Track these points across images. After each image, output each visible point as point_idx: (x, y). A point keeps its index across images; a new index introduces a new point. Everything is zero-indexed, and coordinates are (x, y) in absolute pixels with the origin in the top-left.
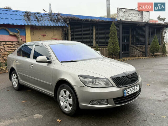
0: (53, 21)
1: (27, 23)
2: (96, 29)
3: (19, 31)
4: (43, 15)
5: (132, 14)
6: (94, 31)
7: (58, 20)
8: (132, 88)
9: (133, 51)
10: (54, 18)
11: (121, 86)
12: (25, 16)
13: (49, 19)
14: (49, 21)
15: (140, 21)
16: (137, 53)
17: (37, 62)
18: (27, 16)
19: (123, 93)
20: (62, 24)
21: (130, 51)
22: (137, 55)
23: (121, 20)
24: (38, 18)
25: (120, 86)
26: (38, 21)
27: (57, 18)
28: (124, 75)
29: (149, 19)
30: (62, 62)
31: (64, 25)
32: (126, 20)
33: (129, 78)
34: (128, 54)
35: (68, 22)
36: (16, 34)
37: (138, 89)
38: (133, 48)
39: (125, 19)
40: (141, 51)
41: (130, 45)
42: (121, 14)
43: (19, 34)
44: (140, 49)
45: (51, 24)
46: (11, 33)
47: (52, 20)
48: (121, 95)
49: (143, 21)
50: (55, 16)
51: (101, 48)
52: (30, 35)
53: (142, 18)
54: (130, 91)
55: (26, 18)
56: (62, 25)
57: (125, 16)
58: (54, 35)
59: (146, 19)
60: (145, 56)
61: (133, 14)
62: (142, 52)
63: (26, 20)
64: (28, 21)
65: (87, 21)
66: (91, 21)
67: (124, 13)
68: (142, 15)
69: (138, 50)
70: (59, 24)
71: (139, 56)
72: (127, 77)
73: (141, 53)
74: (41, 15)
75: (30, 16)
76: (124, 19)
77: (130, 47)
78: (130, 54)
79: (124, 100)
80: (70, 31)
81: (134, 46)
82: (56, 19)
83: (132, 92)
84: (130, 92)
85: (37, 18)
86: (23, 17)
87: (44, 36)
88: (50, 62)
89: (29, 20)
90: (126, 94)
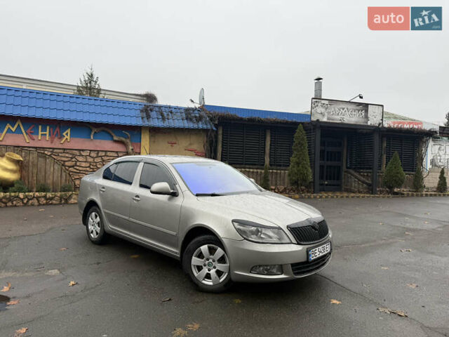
0: (191, 120)
1: (144, 122)
2: (271, 136)
3: (129, 135)
4: (173, 110)
5: (343, 109)
6: (268, 139)
7: (200, 119)
8: (320, 247)
9: (350, 180)
10: (193, 115)
11: (305, 243)
12: (142, 111)
13: (184, 115)
14: (183, 120)
15: (362, 124)
16: (356, 185)
17: (153, 192)
18: (146, 111)
19: (308, 255)
20: (206, 124)
21: (343, 181)
22: (356, 190)
23: (318, 120)
24: (165, 114)
25: (302, 243)
26: (163, 119)
27: (197, 115)
28: (308, 224)
29: (382, 120)
30: (197, 195)
31: (209, 127)
32: (331, 121)
33: (316, 229)
34: (338, 185)
35: (216, 122)
36: (123, 139)
37: (329, 250)
38: (349, 175)
39: (328, 119)
40: (363, 182)
41: (344, 168)
42: (320, 109)
43: (128, 141)
44: (362, 178)
45: (187, 124)
46: (115, 138)
47: (188, 119)
48: (304, 259)
49: (369, 123)
50: (196, 112)
51: (279, 171)
52: (148, 142)
53: (366, 117)
54: (318, 253)
55: (145, 115)
56: (205, 127)
57: (329, 113)
58: (191, 144)
59: (375, 119)
60: (372, 194)
61: (346, 109)
62: (366, 183)
63: (142, 118)
64: (145, 119)
65: (251, 120)
66: (260, 121)
67: (326, 109)
68: (367, 111)
69: (359, 180)
70: (201, 126)
71: (360, 192)
72: (313, 227)
73: (365, 185)
74: (170, 110)
75: (151, 110)
76: (325, 120)
77: (343, 173)
78: (344, 187)
79: (308, 267)
80: (220, 137)
81: (351, 171)
82: (196, 117)
83: (321, 255)
84: (318, 255)
85: (162, 115)
86: (138, 112)
87: (172, 144)
88: (174, 195)
89: (148, 117)
90: (312, 258)
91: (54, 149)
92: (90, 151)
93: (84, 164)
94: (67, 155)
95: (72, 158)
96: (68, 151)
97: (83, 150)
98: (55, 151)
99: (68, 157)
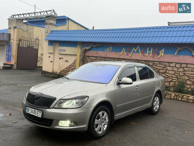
8: (32, 109)
83: (32, 114)
84: (30, 112)
90: (27, 111)
91: (154, 61)
92: (176, 63)
93: (171, 72)
94: (161, 66)
95: (164, 68)
96: (162, 63)
97: (171, 63)
98: (155, 63)
99: (161, 67)
